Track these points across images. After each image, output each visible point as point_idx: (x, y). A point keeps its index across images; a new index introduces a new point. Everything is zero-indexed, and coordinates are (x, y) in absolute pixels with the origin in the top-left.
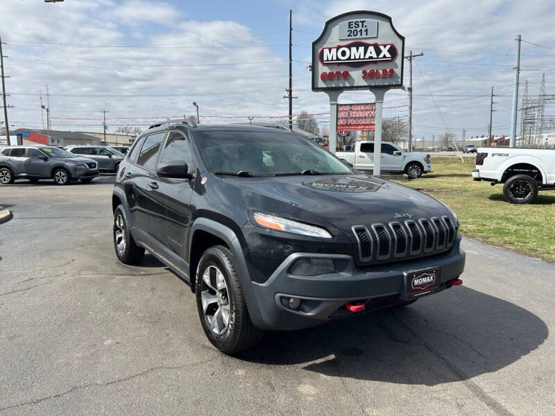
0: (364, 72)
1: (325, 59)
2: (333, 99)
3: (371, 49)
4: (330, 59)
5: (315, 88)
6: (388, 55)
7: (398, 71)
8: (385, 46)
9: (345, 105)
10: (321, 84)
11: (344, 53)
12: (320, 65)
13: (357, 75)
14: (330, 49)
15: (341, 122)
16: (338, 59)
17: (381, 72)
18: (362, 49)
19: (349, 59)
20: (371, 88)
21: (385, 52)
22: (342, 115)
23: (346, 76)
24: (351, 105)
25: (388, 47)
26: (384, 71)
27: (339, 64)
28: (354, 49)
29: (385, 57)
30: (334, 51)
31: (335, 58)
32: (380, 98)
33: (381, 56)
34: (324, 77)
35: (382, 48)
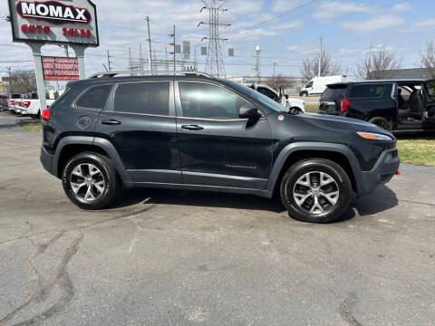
0: (64, 30)
1: (24, 12)
2: (36, 50)
3: (68, 10)
4: (29, 12)
5: (16, 39)
6: (84, 18)
7: (93, 32)
8: (80, 10)
9: (49, 57)
10: (22, 35)
11: (42, 10)
12: (19, 17)
13: (57, 31)
14: (28, 4)
15: (47, 72)
16: (37, 14)
17: (79, 31)
18: (59, 8)
19: (49, 15)
20: (72, 44)
21: (81, 14)
22: (47, 66)
23: (47, 30)
24: (55, 58)
25: (83, 11)
26: (82, 31)
27: (39, 19)
28: (52, 7)
29: (81, 19)
30: (32, 6)
31: (34, 13)
32: (81, 54)
33: (78, 17)
34: (24, 29)
35: (78, 10)
